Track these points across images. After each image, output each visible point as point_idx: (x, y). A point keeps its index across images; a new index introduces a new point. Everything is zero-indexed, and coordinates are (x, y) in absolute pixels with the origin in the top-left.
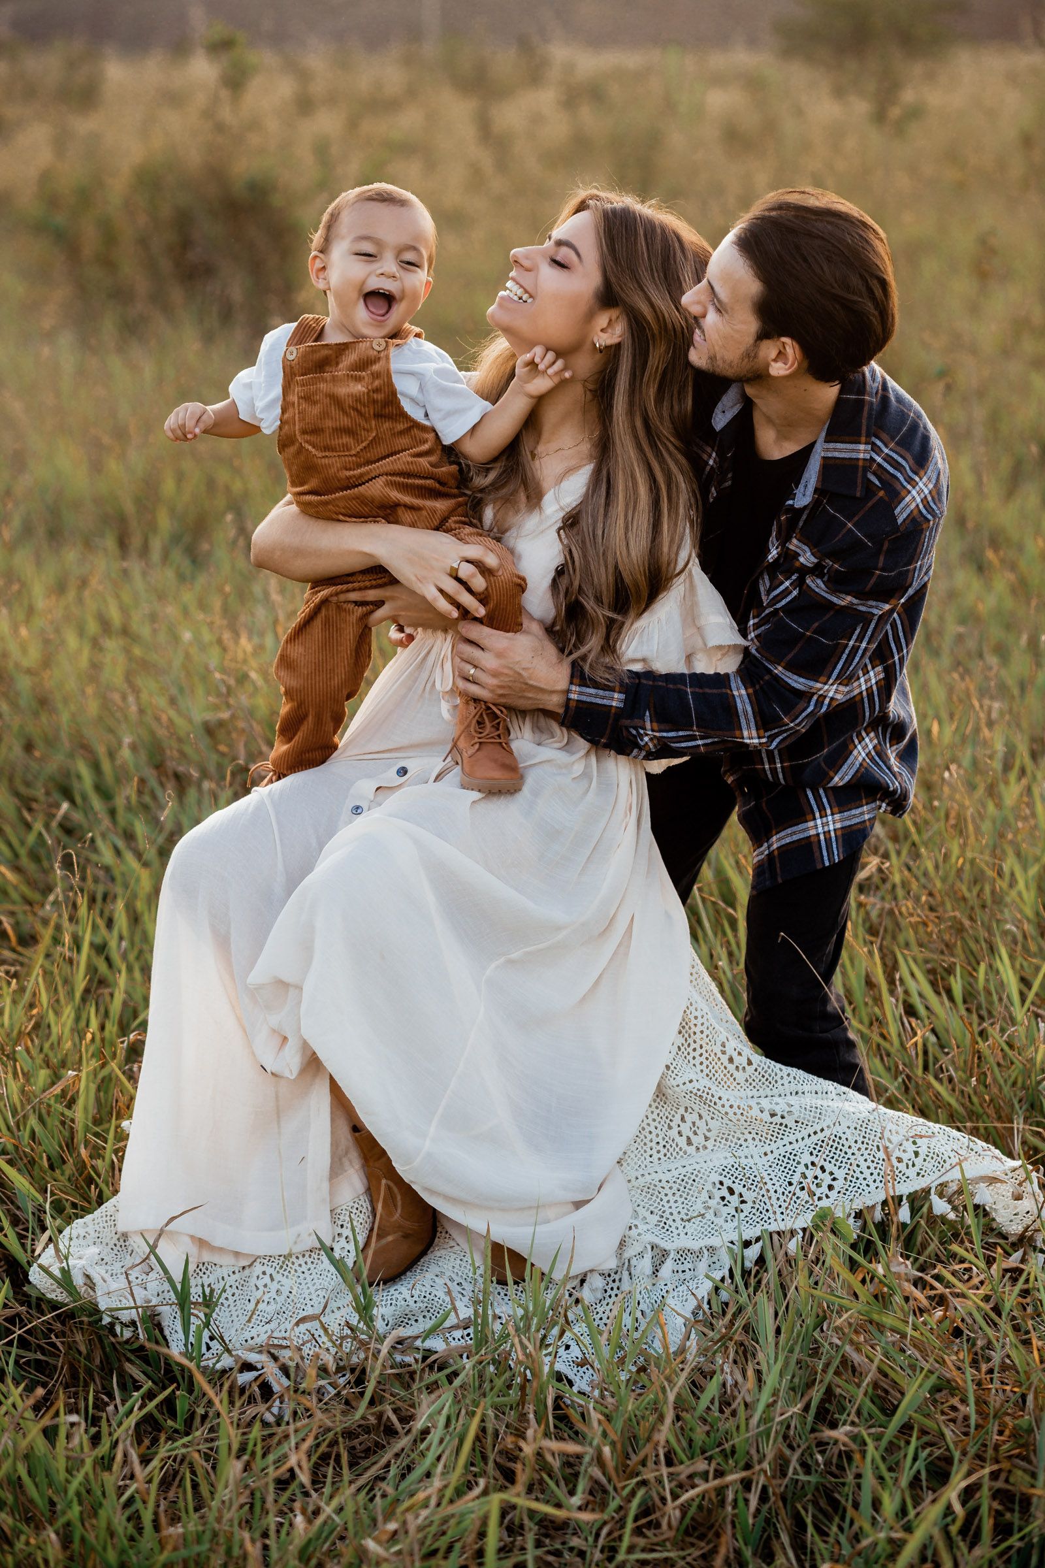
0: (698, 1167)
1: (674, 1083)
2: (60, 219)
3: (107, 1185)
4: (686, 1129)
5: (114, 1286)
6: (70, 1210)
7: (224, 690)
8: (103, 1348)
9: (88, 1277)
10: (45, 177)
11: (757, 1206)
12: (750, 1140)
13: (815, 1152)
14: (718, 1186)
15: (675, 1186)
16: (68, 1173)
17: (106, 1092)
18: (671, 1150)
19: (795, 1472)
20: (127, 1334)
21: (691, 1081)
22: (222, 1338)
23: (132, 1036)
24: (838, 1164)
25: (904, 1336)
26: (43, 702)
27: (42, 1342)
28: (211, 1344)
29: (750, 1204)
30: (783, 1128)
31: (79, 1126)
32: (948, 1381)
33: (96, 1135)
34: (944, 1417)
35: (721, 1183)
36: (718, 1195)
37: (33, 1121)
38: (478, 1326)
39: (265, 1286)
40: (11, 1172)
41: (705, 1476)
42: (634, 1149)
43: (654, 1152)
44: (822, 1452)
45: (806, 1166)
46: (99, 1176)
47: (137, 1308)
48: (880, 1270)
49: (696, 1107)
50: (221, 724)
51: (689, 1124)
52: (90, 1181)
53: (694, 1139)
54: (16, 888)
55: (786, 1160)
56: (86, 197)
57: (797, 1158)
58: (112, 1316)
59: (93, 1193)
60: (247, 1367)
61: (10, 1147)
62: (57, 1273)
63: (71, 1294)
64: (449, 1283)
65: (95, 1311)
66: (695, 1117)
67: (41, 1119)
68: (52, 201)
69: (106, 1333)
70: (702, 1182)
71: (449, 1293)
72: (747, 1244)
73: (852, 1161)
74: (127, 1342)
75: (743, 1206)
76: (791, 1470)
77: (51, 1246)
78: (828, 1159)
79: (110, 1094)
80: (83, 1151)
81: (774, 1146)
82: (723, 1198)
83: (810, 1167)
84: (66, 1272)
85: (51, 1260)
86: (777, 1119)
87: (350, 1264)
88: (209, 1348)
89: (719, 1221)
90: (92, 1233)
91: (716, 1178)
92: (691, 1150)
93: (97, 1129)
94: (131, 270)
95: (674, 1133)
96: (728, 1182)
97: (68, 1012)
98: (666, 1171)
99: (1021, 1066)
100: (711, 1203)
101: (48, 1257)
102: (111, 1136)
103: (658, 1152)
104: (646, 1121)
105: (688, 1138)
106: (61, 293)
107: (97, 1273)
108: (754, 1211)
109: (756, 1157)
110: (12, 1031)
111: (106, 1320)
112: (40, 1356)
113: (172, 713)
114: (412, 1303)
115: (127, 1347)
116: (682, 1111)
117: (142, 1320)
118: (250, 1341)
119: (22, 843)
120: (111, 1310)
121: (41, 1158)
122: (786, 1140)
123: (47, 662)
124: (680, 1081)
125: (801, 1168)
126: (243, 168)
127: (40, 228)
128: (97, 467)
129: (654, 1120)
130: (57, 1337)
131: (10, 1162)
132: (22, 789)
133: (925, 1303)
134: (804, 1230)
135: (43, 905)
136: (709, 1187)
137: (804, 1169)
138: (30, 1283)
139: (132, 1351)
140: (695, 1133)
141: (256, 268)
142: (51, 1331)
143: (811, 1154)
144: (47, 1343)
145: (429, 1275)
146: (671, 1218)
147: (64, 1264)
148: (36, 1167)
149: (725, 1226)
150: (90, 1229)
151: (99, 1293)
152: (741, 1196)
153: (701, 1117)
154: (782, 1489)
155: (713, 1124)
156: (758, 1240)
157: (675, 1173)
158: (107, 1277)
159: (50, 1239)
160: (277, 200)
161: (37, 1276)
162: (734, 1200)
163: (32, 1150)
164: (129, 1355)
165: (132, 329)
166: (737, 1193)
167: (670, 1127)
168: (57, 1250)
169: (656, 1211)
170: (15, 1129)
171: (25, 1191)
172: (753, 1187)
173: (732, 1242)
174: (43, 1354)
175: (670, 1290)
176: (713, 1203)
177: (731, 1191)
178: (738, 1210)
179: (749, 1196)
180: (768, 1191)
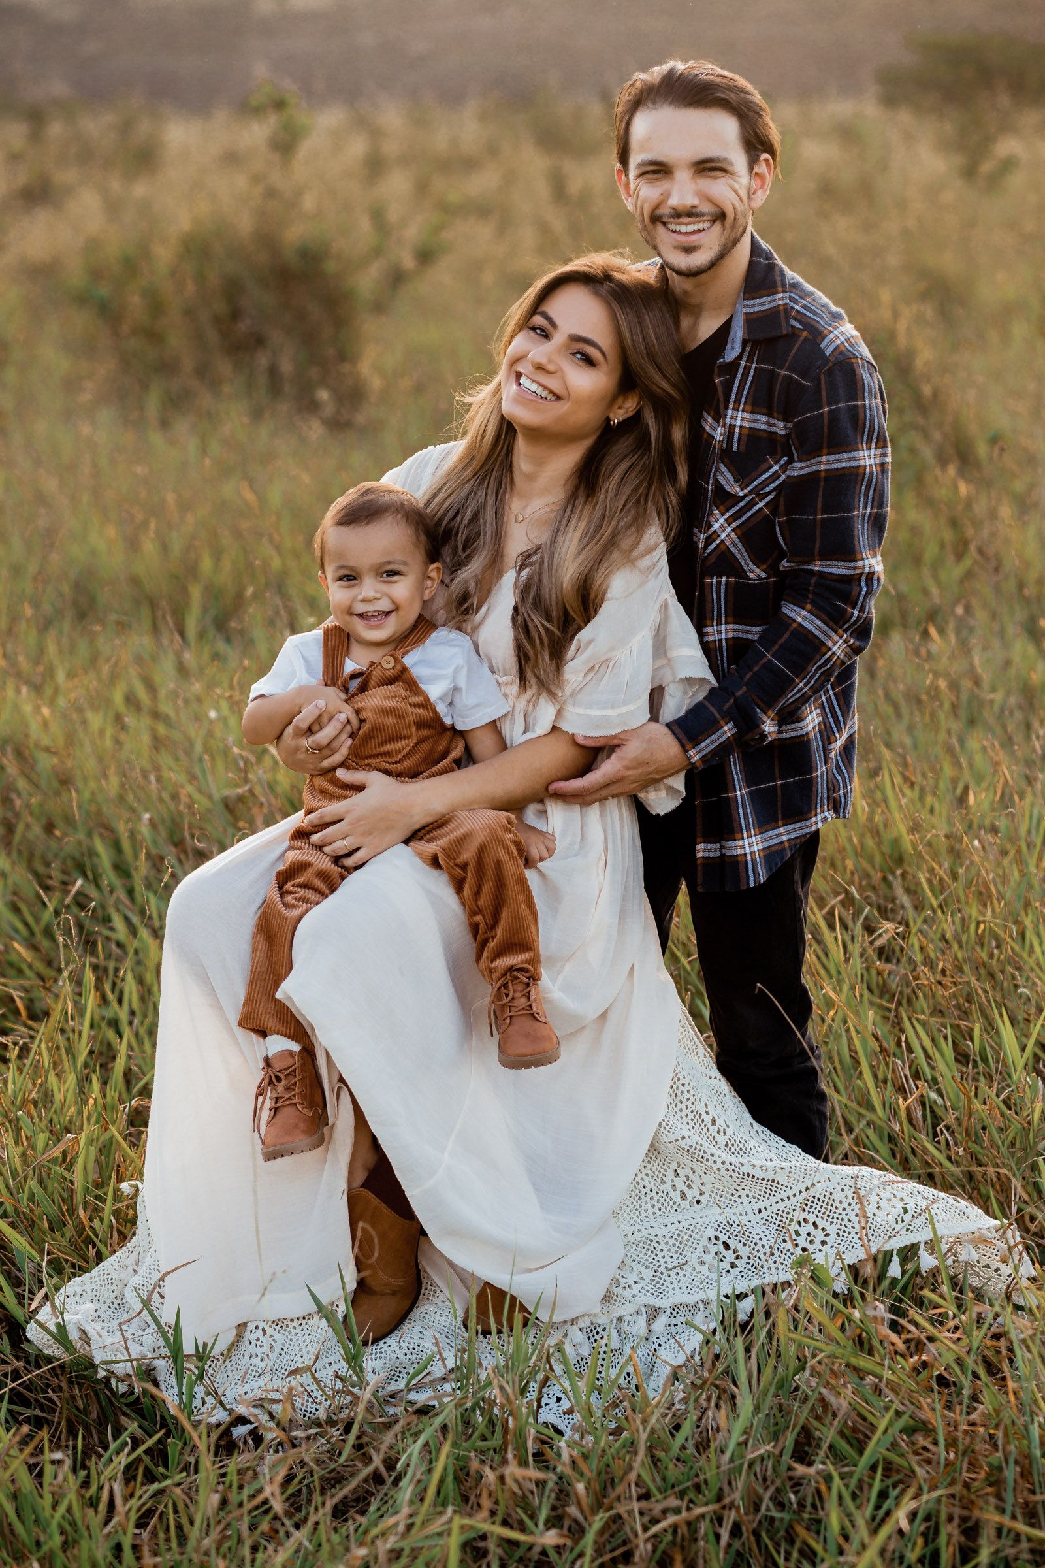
0: (694, 1222)
1: (667, 1140)
2: (104, 291)
3: (106, 1246)
4: (680, 1183)
5: (109, 1340)
6: (68, 1270)
7: (242, 764)
8: (99, 1402)
9: (83, 1331)
11: (752, 1261)
12: (744, 1196)
13: (807, 1209)
14: (714, 1241)
15: (671, 1242)
16: (68, 1235)
17: (108, 1157)
18: (666, 1204)
19: (768, 1509)
20: (122, 1388)
21: (683, 1138)
22: (216, 1393)
23: (133, 1102)
24: (830, 1219)
25: (881, 1378)
26: (65, 781)
27: (40, 1397)
28: (207, 1399)
29: (745, 1259)
30: (775, 1184)
31: (78, 1187)
32: (924, 1423)
33: (97, 1197)
34: (917, 1457)
35: (717, 1238)
36: (713, 1249)
37: (33, 1183)
38: (463, 1374)
39: (258, 1340)
40: (10, 1233)
41: (677, 1511)
42: (629, 1203)
43: (649, 1207)
44: (796, 1493)
45: (799, 1223)
46: (97, 1236)
47: (131, 1361)
48: (857, 1314)
49: (688, 1163)
50: (241, 799)
51: (683, 1178)
52: (88, 1241)
53: (688, 1193)
54: (30, 964)
55: (779, 1218)
56: (131, 266)
57: (790, 1216)
58: (108, 1370)
59: (92, 1252)
60: (242, 1420)
61: (10, 1210)
62: (53, 1328)
63: (67, 1349)
64: (437, 1335)
65: (92, 1366)
66: (688, 1172)
67: (41, 1182)
68: (96, 274)
69: (102, 1386)
70: (698, 1237)
71: (437, 1343)
72: (740, 1297)
73: (843, 1215)
74: (123, 1395)
75: (737, 1262)
76: (763, 1507)
77: (48, 1303)
78: (820, 1215)
79: (111, 1158)
80: (81, 1212)
81: (767, 1203)
82: (718, 1254)
83: (803, 1224)
84: (61, 1328)
85: (48, 1317)
87: (340, 1316)
88: (203, 1403)
90: (89, 1291)
91: (712, 1233)
92: (685, 1204)
93: (99, 1192)
94: (177, 341)
95: (668, 1187)
96: (723, 1238)
97: (71, 1079)
98: (661, 1227)
99: (1019, 1126)
101: (45, 1314)
102: (110, 1197)
103: (653, 1206)
104: (640, 1176)
105: (683, 1193)
106: (106, 367)
107: (91, 1329)
108: (749, 1266)
109: (750, 1213)
110: (16, 1098)
111: (101, 1374)
112: (39, 1413)
113: (190, 789)
114: (401, 1356)
115: (122, 1400)
116: (674, 1165)
117: (137, 1374)
119: (37, 920)
120: (105, 1363)
121: (41, 1219)
122: (779, 1197)
123: (71, 740)
124: (672, 1138)
125: (794, 1226)
126: (295, 234)
127: (82, 299)
128: (133, 544)
129: (647, 1175)
130: (53, 1391)
131: (12, 1225)
132: (41, 869)
133: (901, 1346)
135: (56, 981)
136: (704, 1242)
137: (797, 1227)
138: (28, 1340)
139: (127, 1405)
140: (689, 1187)
141: (309, 339)
142: (48, 1386)
143: (803, 1210)
144: (45, 1398)
145: (418, 1329)
147: (60, 1320)
148: (35, 1228)
149: (720, 1280)
150: (88, 1288)
151: (94, 1347)
152: (736, 1251)
153: (694, 1171)
154: (755, 1525)
155: (707, 1179)
158: (102, 1332)
159: (46, 1297)
160: (330, 266)
161: (34, 1332)
162: (730, 1256)
163: (31, 1210)
164: (124, 1408)
165: (177, 402)
166: (732, 1247)
167: (663, 1182)
168: (53, 1306)
170: (15, 1193)
171: (22, 1249)
172: (748, 1243)
173: (725, 1296)
174: (42, 1410)
175: (662, 1343)
176: (708, 1258)
177: (727, 1246)
178: (733, 1266)
179: (744, 1251)
180: (763, 1246)
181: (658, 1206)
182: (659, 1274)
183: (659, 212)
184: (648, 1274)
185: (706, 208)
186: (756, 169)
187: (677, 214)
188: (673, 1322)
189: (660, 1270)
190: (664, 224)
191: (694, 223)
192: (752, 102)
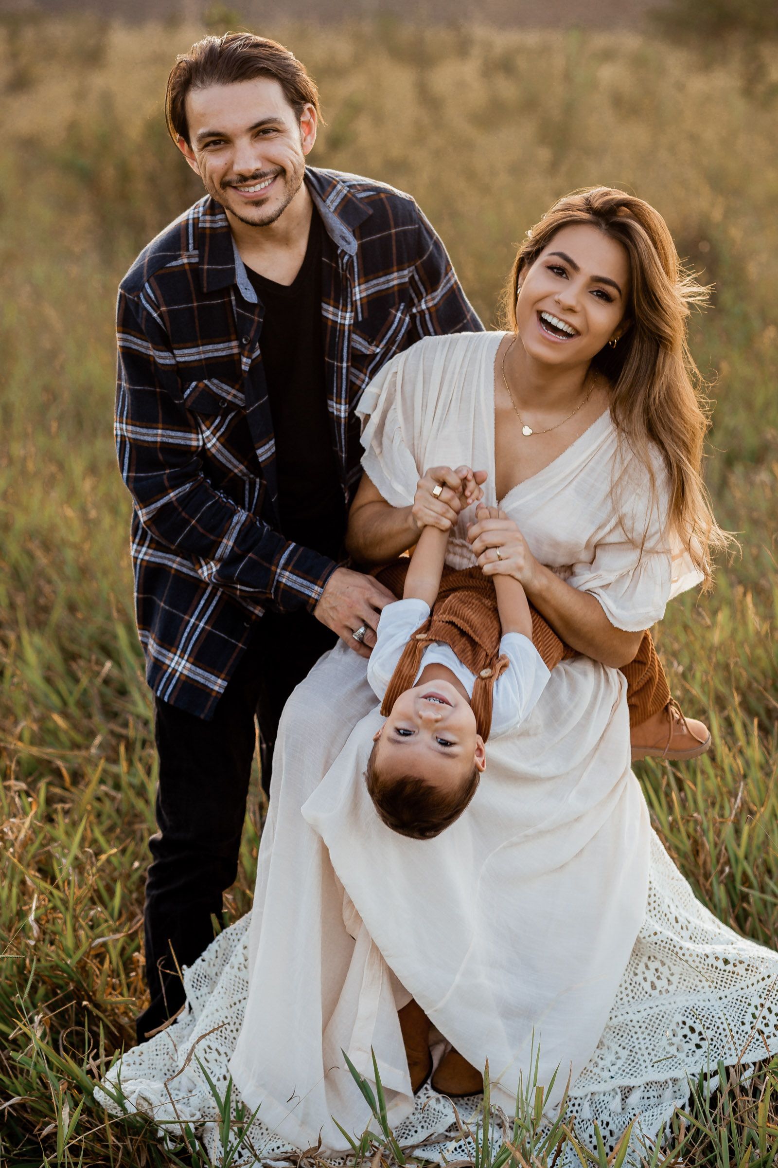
0: (663, 1008)
1: (641, 936)
2: (85, 161)
4: (651, 976)
8: (150, 1153)
10: (73, 127)
11: (714, 1043)
13: (763, 996)
14: (681, 1025)
15: (644, 1026)
18: (638, 993)
21: (653, 934)
22: (252, 1147)
26: (85, 571)
28: (243, 1152)
29: (708, 1041)
30: (735, 975)
35: (684, 1023)
36: (680, 1033)
45: (756, 1007)
47: (180, 1122)
51: (653, 971)
53: (658, 984)
54: (66, 732)
55: (738, 1003)
57: (748, 1001)
63: (122, 1108)
68: (78, 146)
70: (668, 1022)
72: (705, 1077)
75: (702, 1043)
78: (774, 1002)
81: (727, 992)
82: (685, 1036)
83: (759, 1008)
84: (120, 1089)
86: (729, 967)
88: (240, 1156)
89: (681, 1056)
91: (679, 1018)
92: (655, 993)
95: (639, 978)
96: (689, 1022)
98: (635, 1013)
100: (675, 1040)
103: (627, 995)
105: (653, 983)
108: (712, 1047)
109: (713, 1000)
111: (161, 1133)
116: (645, 959)
118: (276, 1151)
122: (738, 986)
123: (88, 537)
124: (646, 934)
125: (751, 1009)
127: (68, 168)
132: (67, 645)
134: (754, 1064)
136: (673, 1026)
137: (754, 1010)
140: (659, 978)
143: (760, 997)
146: (640, 1053)
149: (687, 1060)
152: (700, 1034)
153: (663, 964)
155: (675, 972)
156: (716, 1073)
157: (644, 1014)
161: (100, 1095)
162: (695, 1038)
166: (697, 1031)
167: (636, 973)
169: (627, 1046)
172: (712, 1027)
173: (693, 1075)
175: (637, 1113)
176: (677, 1040)
177: (692, 1030)
178: (698, 1046)
179: (708, 1034)
180: (724, 1030)
181: (631, 995)
182: (633, 1054)
183: (228, 178)
184: (624, 1054)
185: (268, 168)
186: (302, 119)
187: (244, 178)
188: (646, 1095)
189: (634, 1050)
190: (235, 188)
191: (260, 183)
192: (289, 65)
